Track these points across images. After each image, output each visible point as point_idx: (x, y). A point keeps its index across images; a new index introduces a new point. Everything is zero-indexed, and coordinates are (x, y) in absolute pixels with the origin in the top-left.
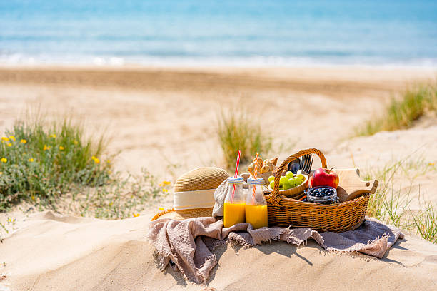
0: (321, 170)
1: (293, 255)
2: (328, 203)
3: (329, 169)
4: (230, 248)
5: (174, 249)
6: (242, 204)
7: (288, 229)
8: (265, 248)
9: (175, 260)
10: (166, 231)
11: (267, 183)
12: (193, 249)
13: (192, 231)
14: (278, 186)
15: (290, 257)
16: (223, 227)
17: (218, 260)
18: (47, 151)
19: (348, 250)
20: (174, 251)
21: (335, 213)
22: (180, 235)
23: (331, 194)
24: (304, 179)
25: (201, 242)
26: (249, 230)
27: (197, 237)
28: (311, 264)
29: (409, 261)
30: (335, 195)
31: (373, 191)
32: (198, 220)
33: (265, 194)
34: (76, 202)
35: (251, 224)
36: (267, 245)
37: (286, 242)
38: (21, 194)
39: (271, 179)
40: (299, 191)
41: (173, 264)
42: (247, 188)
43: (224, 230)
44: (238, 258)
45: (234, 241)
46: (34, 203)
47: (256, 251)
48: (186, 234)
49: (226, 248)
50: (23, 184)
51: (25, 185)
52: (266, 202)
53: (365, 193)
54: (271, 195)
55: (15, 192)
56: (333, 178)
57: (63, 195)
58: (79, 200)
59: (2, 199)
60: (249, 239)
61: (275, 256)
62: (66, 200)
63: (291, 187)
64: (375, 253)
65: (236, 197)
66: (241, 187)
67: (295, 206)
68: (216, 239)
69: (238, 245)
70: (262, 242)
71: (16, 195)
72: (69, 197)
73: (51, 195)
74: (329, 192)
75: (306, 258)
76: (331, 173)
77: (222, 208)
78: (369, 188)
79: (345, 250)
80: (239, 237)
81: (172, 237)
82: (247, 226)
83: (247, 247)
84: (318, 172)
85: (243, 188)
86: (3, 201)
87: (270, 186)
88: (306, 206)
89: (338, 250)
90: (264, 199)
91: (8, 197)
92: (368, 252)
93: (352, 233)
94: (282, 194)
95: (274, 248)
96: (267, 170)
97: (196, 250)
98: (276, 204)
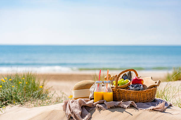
0: (136, 77)
1: (124, 112)
2: (139, 90)
3: (139, 77)
4: (97, 110)
5: (73, 112)
6: (102, 92)
7: (122, 101)
8: (112, 110)
9: (73, 116)
10: (69, 104)
11: (113, 84)
12: (81, 111)
13: (80, 104)
14: (117, 84)
15: (123, 113)
16: (94, 102)
17: (91, 115)
18: (20, 84)
19: (148, 109)
20: (72, 113)
21: (142, 95)
22: (75, 105)
23: (140, 86)
24: (128, 82)
25: (84, 108)
26: (105, 103)
27: (83, 106)
28: (132, 115)
29: (174, 113)
30: (142, 87)
31: (158, 85)
32: (83, 99)
33: (112, 88)
34: (32, 104)
35: (106, 100)
36: (112, 108)
37: (121, 107)
38: (9, 101)
39: (114, 82)
40: (126, 86)
41: (72, 118)
42: (104, 86)
43: (94, 103)
44: (100, 114)
45: (98, 107)
46: (14, 104)
47: (108, 111)
48: (78, 105)
49: (95, 111)
50: (10, 97)
51: (11, 98)
52: (112, 91)
53: (155, 86)
54: (114, 88)
55: (7, 100)
56: (141, 80)
57: (27, 102)
58: (34, 103)
59: (1, 103)
60: (105, 106)
61: (116, 113)
62: (28, 103)
63: (123, 84)
64: (160, 110)
65: (99, 89)
66: (101, 86)
67: (124, 92)
68: (91, 107)
69: (100, 109)
70: (111, 107)
71: (7, 101)
72: (29, 102)
73: (22, 101)
74: (139, 85)
75: (130, 113)
76: (140, 78)
77: (93, 95)
78: (157, 84)
79: (147, 109)
80: (100, 106)
81: (71, 106)
82: (104, 101)
83: (104, 110)
84: (134, 78)
85: (102, 86)
86: (1, 104)
87: (114, 85)
88: (129, 92)
89: (143, 109)
90: (111, 90)
91: (3, 102)
92: (156, 109)
93: (150, 103)
94: (119, 87)
95: (116, 109)
96: (112, 79)
97: (82, 111)
98: (116, 92)
